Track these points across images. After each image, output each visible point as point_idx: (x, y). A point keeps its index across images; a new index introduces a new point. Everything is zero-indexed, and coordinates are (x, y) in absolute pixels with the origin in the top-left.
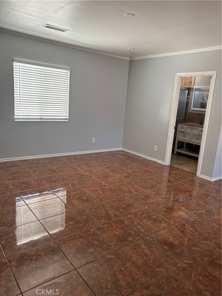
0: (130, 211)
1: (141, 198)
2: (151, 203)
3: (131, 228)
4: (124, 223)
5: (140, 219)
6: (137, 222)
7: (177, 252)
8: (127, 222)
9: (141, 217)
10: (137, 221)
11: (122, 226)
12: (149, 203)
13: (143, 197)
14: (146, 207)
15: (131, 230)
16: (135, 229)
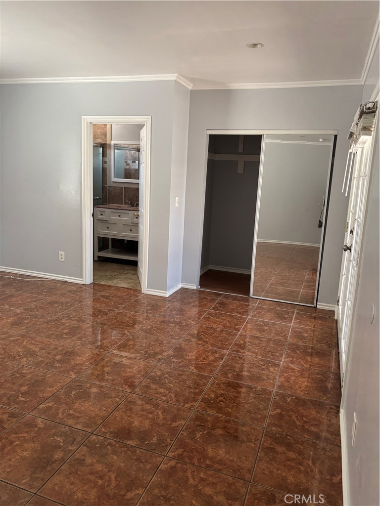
0: (40, 394)
1: (57, 361)
2: (80, 364)
3: (54, 430)
4: (36, 426)
5: (66, 404)
6: (63, 413)
7: (151, 443)
8: (42, 422)
9: (68, 398)
10: (61, 410)
11: (33, 434)
12: (77, 365)
13: (60, 356)
14: (71, 375)
15: (54, 434)
16: (63, 429)
